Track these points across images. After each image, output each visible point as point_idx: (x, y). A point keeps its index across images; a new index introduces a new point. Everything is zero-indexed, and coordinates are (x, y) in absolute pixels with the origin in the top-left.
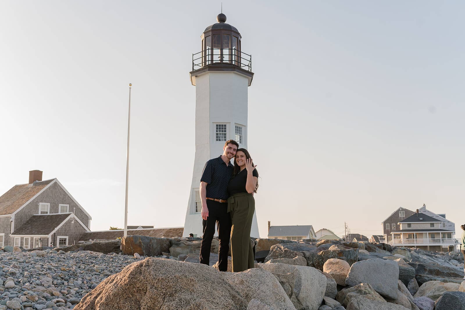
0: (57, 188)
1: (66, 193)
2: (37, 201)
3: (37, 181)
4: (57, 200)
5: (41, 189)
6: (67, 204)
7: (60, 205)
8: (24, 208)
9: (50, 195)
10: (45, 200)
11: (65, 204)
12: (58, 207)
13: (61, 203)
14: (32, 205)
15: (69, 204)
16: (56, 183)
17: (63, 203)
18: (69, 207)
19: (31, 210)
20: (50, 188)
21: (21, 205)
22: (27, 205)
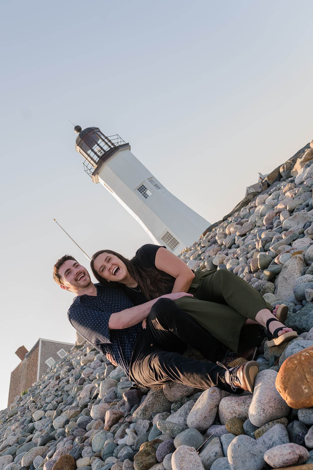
0: (46, 344)
1: (54, 343)
2: (43, 362)
3: (27, 354)
4: (53, 351)
5: (37, 353)
6: (61, 349)
7: (58, 353)
8: (40, 372)
9: (46, 352)
10: (47, 357)
11: (60, 349)
12: (58, 355)
13: (57, 352)
14: (43, 367)
15: (62, 348)
16: (42, 341)
17: (58, 351)
18: (64, 349)
19: (45, 370)
20: (42, 347)
21: (36, 373)
22: (40, 369)
